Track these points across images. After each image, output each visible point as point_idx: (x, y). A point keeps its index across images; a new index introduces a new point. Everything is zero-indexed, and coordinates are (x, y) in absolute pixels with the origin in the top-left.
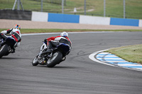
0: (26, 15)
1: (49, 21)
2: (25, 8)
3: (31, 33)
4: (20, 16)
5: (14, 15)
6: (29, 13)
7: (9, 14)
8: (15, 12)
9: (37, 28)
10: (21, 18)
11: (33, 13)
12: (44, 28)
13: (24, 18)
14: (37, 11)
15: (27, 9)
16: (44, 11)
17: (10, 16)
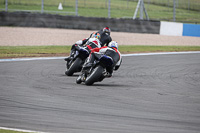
0: (152, 26)
1: (184, 34)
2: (151, 16)
3: (158, 51)
4: (143, 27)
5: (135, 26)
6: (157, 23)
7: (128, 25)
8: (137, 22)
9: (167, 44)
10: (145, 30)
11: (163, 23)
12: (177, 44)
13: (150, 31)
14: (168, 20)
15: (153, 18)
16: (178, 20)
17: (130, 28)
